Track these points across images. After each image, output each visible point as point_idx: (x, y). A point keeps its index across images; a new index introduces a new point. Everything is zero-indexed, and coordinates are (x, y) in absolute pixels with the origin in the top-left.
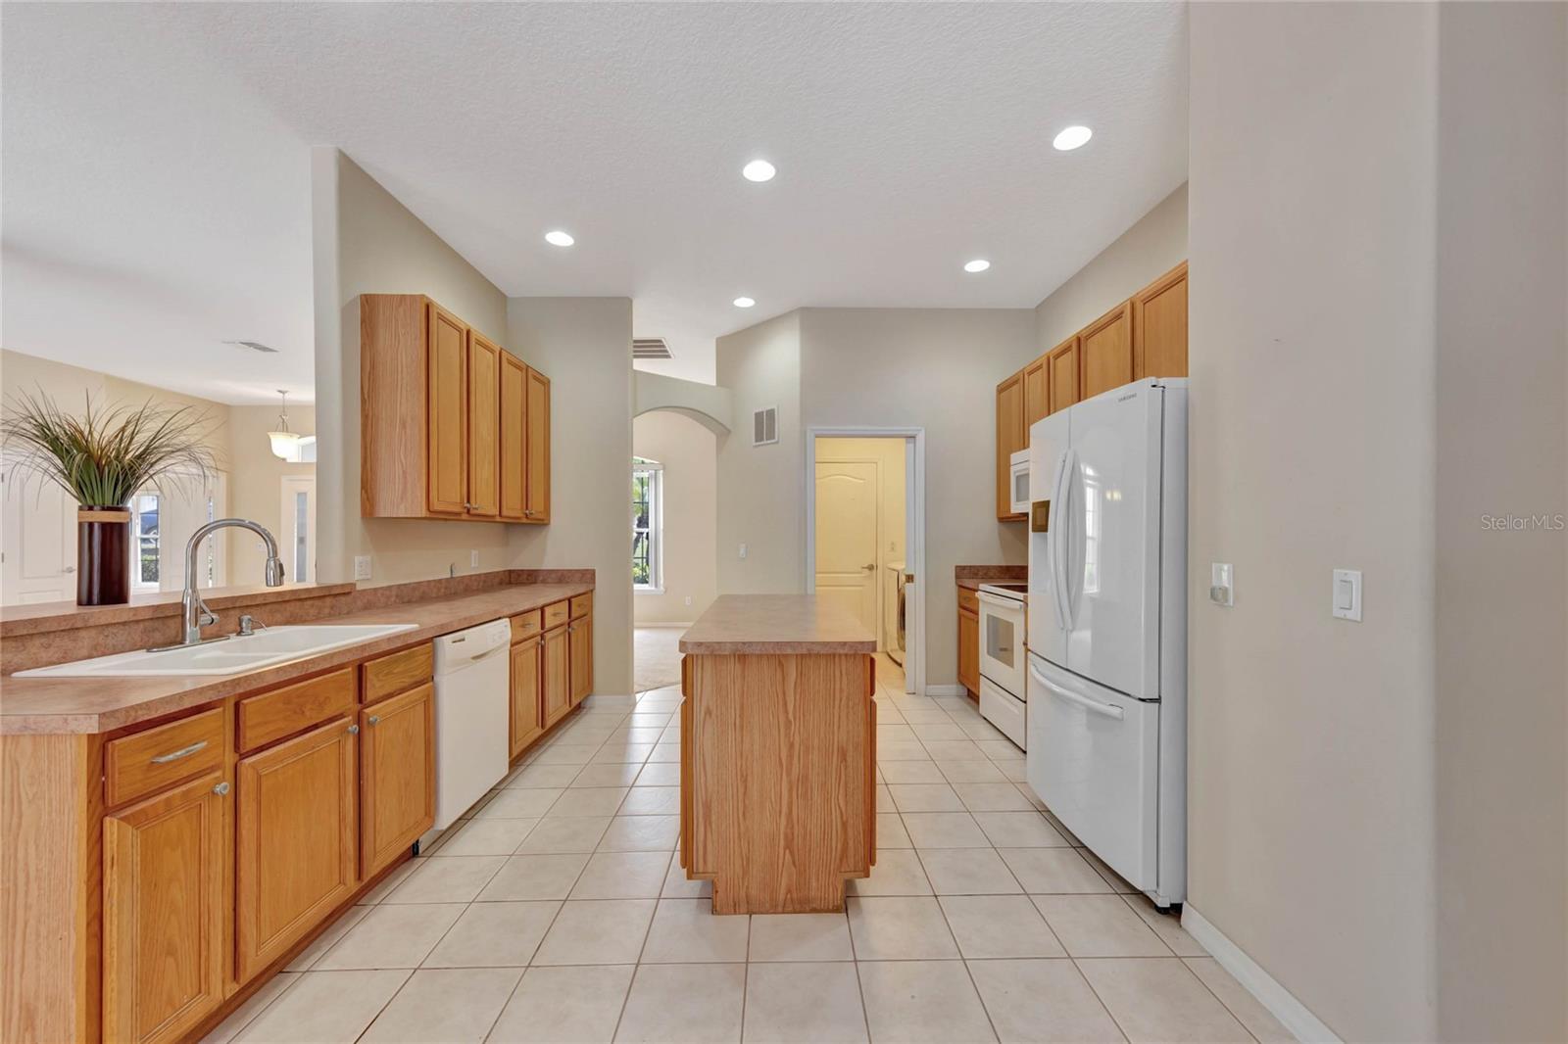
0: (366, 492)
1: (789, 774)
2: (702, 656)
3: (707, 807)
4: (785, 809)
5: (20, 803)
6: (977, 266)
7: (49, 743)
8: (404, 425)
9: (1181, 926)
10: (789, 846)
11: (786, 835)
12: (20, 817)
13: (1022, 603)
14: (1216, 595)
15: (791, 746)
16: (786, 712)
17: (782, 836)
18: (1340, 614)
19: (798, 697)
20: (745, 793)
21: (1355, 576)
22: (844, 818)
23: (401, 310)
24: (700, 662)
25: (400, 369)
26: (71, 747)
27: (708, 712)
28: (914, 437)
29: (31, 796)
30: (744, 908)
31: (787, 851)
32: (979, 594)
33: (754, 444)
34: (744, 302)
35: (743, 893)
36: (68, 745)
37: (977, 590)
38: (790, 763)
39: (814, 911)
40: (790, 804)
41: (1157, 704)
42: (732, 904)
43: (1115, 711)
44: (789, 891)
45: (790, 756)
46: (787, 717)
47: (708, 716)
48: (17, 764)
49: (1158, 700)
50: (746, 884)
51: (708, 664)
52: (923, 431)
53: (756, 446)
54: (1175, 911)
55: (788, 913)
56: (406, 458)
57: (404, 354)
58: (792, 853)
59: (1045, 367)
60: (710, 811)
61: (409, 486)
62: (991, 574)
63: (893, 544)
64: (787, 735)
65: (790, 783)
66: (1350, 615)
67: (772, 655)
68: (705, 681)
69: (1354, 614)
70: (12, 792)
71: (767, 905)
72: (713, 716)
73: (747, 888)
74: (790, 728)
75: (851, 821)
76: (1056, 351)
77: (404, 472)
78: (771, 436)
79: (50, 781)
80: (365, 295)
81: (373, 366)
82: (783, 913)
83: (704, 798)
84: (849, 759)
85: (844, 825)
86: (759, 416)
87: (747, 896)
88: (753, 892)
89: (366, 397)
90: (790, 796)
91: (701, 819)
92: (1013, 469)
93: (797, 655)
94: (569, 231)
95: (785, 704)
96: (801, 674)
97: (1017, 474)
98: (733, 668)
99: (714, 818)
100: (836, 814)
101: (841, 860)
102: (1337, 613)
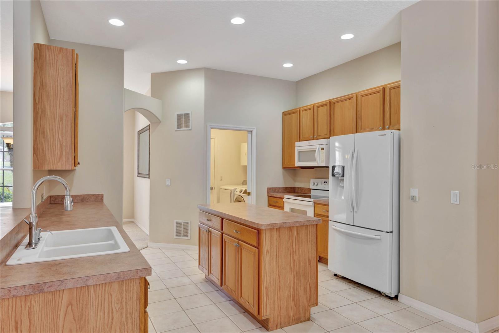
0: (37, 155)
1: (293, 272)
2: (266, 229)
3: (267, 289)
4: (292, 285)
5: (112, 313)
6: (288, 65)
7: (126, 284)
8: (61, 119)
9: (398, 302)
10: (293, 300)
11: (292, 295)
12: (113, 319)
13: (313, 203)
14: (413, 198)
15: (294, 261)
16: (293, 248)
17: (291, 296)
18: (454, 202)
19: (296, 242)
20: (280, 281)
21: (458, 192)
22: (310, 286)
23: (60, 56)
24: (265, 232)
25: (59, 89)
26: (136, 284)
27: (268, 252)
28: (251, 131)
29: (117, 309)
30: (279, 326)
31: (293, 301)
32: (284, 200)
33: (176, 129)
34: (182, 62)
35: (279, 321)
36: (135, 283)
37: (284, 198)
38: (294, 267)
39: (301, 322)
40: (294, 283)
41: (392, 233)
42: (275, 326)
43: (378, 237)
44: (294, 316)
45: (294, 265)
46: (293, 250)
47: (267, 253)
48: (111, 295)
49: (392, 232)
50: (280, 317)
51: (268, 233)
52: (255, 129)
53: (176, 131)
54: (396, 297)
55: (293, 325)
56: (62, 137)
57: (62, 80)
58: (294, 302)
59: (312, 109)
60: (268, 291)
61: (64, 153)
62: (280, 191)
63: (221, 177)
64: (293, 257)
65: (294, 275)
66: (456, 203)
67: (288, 227)
68: (266, 240)
69: (458, 202)
70: (109, 308)
71: (287, 323)
72: (269, 253)
73: (280, 318)
74: (294, 254)
75: (312, 286)
76: (319, 105)
77: (61, 146)
78: (187, 126)
79: (126, 300)
80: (37, 44)
81: (42, 85)
82: (292, 325)
83: (266, 286)
84: (312, 263)
85: (310, 288)
86: (179, 116)
87: (280, 322)
88: (282, 319)
89: (37, 101)
90: (294, 280)
91: (265, 295)
92: (296, 149)
93: (296, 226)
94: (121, 18)
95: (293, 245)
96: (297, 234)
97: (298, 151)
98: (276, 233)
99: (269, 293)
100: (308, 284)
101: (309, 301)
102: (452, 202)
